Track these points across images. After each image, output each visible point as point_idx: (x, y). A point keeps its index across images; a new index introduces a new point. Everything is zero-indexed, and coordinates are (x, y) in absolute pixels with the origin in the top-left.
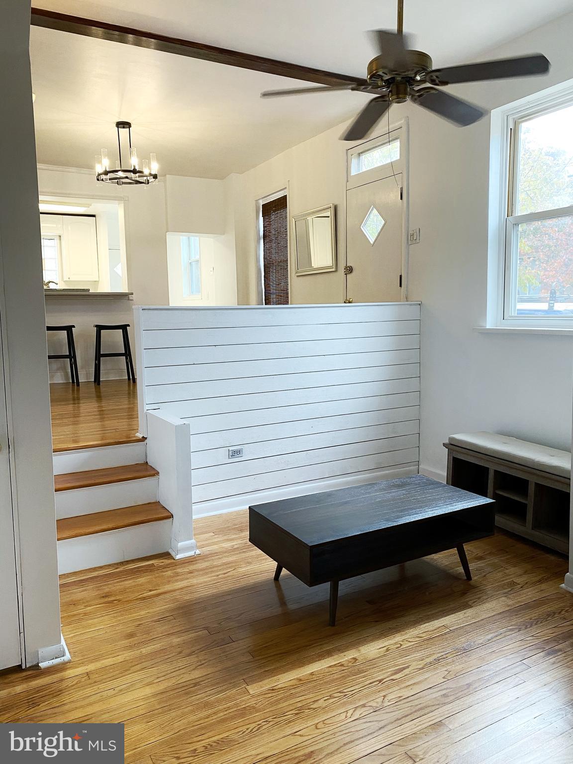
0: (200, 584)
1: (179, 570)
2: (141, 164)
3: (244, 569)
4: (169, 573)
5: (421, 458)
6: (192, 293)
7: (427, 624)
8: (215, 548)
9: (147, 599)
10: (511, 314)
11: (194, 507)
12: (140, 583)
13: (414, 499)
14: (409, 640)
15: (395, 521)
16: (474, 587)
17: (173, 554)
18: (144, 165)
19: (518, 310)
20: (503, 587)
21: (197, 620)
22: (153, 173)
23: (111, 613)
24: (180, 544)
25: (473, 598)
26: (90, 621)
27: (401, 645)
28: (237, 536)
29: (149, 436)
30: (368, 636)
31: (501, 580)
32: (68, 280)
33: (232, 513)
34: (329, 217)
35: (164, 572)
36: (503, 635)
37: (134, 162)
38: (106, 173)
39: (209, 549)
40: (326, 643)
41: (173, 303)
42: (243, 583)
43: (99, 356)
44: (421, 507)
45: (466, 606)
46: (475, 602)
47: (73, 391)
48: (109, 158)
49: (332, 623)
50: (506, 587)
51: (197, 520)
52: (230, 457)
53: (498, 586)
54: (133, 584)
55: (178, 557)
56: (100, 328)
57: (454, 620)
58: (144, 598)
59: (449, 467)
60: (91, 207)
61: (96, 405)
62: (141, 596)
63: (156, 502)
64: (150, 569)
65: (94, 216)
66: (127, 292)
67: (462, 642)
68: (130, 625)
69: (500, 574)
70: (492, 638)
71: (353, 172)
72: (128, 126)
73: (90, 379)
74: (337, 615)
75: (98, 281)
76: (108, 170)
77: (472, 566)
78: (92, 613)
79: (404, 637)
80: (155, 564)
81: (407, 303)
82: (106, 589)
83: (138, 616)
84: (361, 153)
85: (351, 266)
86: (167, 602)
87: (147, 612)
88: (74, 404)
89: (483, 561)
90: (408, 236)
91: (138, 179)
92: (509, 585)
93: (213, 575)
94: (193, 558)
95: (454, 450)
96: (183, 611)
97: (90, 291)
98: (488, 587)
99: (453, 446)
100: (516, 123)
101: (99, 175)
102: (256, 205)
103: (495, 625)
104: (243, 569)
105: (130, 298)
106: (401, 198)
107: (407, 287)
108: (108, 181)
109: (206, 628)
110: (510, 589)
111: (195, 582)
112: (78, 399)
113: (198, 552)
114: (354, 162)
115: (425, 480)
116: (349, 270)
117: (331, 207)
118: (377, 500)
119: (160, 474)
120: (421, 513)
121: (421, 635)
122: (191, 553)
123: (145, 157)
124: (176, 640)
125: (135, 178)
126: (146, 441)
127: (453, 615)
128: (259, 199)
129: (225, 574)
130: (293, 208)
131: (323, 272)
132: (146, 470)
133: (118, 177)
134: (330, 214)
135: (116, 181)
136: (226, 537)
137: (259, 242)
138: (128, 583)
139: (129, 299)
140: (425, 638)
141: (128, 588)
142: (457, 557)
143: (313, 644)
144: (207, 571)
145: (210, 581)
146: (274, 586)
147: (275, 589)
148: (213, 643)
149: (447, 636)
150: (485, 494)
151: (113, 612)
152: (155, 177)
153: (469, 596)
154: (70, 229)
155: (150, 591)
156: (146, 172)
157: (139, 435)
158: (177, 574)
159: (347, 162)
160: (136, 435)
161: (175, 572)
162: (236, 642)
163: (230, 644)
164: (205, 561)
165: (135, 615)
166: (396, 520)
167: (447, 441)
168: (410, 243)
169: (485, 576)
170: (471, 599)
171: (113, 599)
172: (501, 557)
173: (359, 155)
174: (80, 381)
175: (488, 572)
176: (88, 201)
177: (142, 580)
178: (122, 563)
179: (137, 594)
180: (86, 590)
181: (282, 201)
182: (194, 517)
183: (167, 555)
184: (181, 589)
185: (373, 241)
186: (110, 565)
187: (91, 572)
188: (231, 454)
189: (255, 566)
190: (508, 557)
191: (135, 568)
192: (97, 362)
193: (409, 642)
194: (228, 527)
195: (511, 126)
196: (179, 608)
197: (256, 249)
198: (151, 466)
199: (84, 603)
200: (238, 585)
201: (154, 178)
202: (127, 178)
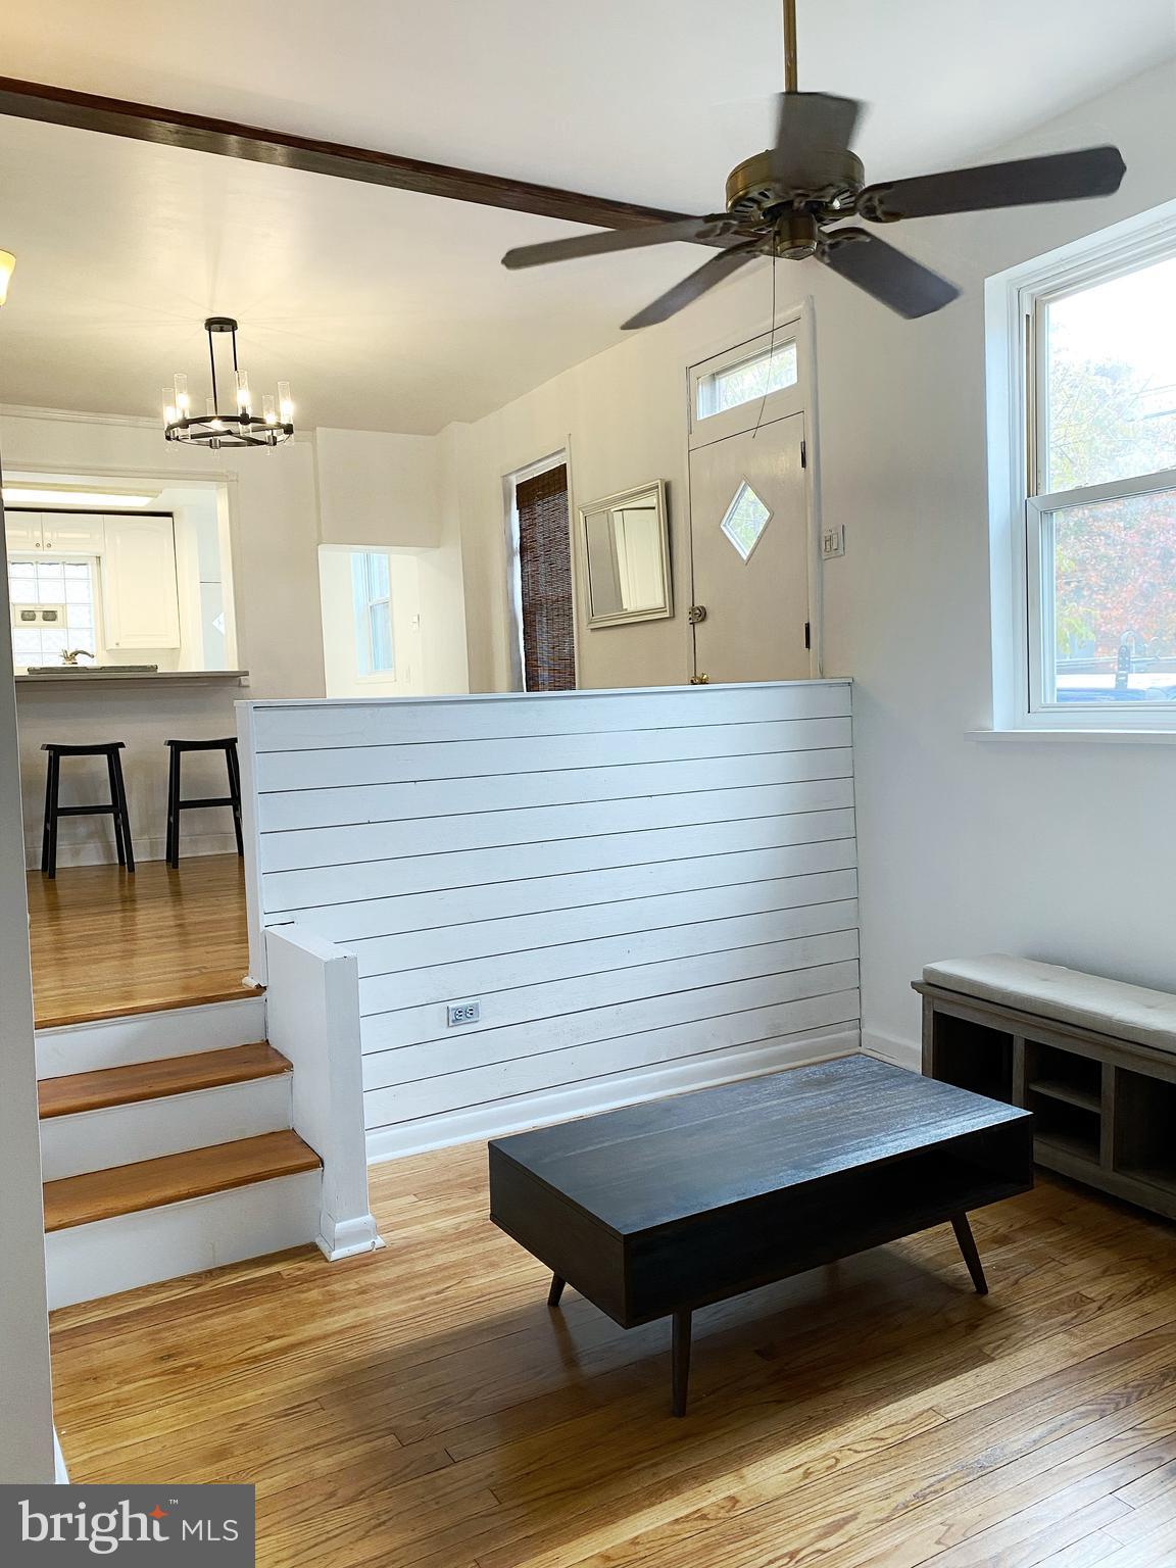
0: (381, 1319)
1: (336, 1287)
2: (259, 403)
3: (483, 1281)
4: (314, 1294)
5: (863, 1013)
6: (376, 667)
7: (895, 1406)
8: (417, 1230)
9: (261, 1360)
10: (1045, 701)
11: (370, 1138)
12: (247, 1320)
13: (853, 1114)
14: (854, 1447)
15: (814, 1169)
16: (995, 1311)
17: (324, 1247)
18: (265, 407)
19: (1058, 690)
20: (1057, 1308)
21: (372, 1410)
22: (284, 422)
23: (176, 1398)
24: (338, 1226)
25: (993, 1337)
26: (130, 1420)
27: (837, 1460)
28: (466, 1202)
29: (271, 984)
30: (759, 1441)
31: (1054, 1290)
32: (115, 647)
33: (456, 1147)
34: (654, 508)
35: (303, 1292)
36: (1067, 1427)
37: (243, 400)
38: (185, 424)
39: (404, 1235)
40: (664, 1461)
41: (332, 694)
42: (480, 1314)
43: (176, 805)
44: (870, 1132)
45: (980, 1358)
46: (998, 1347)
47: (122, 882)
48: (189, 393)
49: (680, 1408)
50: (1065, 1308)
51: (378, 1168)
52: (451, 1024)
53: (1049, 1307)
54: (234, 1323)
55: (336, 1255)
56: (177, 747)
57: (955, 1394)
58: (255, 1359)
59: (926, 1034)
60: (161, 495)
61: (169, 912)
62: (248, 1352)
63: (288, 1131)
64: (271, 1286)
65: (169, 514)
66: (237, 670)
67: (975, 1448)
68: (219, 1428)
69: (1049, 1277)
70: (1042, 1438)
71: (703, 413)
72: (230, 327)
73: (157, 855)
74: (689, 1388)
75: (180, 648)
76: (188, 418)
77: (987, 1260)
78: (133, 1400)
79: (842, 1441)
80: (284, 1274)
81: (824, 681)
82: (171, 1339)
83: (237, 1404)
84: (718, 373)
85: (702, 607)
86: (307, 1366)
87: (259, 1392)
88: (124, 911)
89: (1010, 1246)
90: (819, 542)
91: (251, 435)
92: (1072, 1304)
93: (412, 1295)
94: (368, 1258)
95: (935, 997)
96: (343, 1388)
97: (159, 671)
98: (1027, 1309)
99: (932, 988)
100: (1037, 304)
101: (171, 427)
102: (504, 489)
103: (1048, 1404)
104: (481, 1281)
105: (243, 683)
106: (804, 464)
107: (822, 649)
108: (189, 441)
109: (393, 1431)
110: (1074, 1314)
111: (371, 1314)
112: (133, 901)
113: (380, 1242)
114: (703, 393)
115: (876, 1068)
116: (699, 615)
117: (657, 487)
118: (774, 1118)
119: (295, 1068)
120: (870, 1147)
121: (882, 1434)
122: (364, 1246)
123: (265, 390)
124: (323, 1463)
125: (247, 431)
126: (266, 994)
127: (952, 1381)
128: (510, 474)
129: (438, 1293)
130: (580, 490)
131: (644, 621)
132: (266, 1059)
133: (210, 430)
134: (655, 500)
135: (208, 439)
136: (443, 1206)
137: (510, 562)
138: (219, 1323)
139: (240, 685)
140: (890, 1441)
141: (221, 1334)
142: (953, 1236)
143: (635, 1464)
144: (399, 1287)
145: (405, 1313)
146: (550, 1320)
147: (551, 1326)
148: (407, 1467)
149: (940, 1435)
150: (1005, 1096)
151: (180, 1396)
152: (289, 430)
153: (985, 1332)
154: (118, 542)
155: (271, 1339)
156: (270, 419)
157: (251, 982)
158: (332, 1297)
159: (689, 392)
160: (243, 981)
161: (328, 1291)
162: (460, 1465)
163: (448, 1469)
164: (396, 1264)
165: (231, 1403)
166: (816, 1166)
167: (919, 978)
168: (824, 558)
169: (1016, 1282)
170: (988, 1339)
171: (185, 1361)
172: (1050, 1236)
173: (714, 379)
174: (135, 861)
175: (1023, 1274)
176: (157, 483)
177: (252, 1313)
178: (210, 1274)
179: (238, 1349)
180: (123, 1343)
181: (556, 477)
182: (370, 1160)
183: (311, 1251)
184: (340, 1332)
185: (748, 553)
186: (182, 1279)
187: (139, 1296)
188: (452, 1017)
189: (505, 1272)
190: (1063, 1236)
191: (236, 1285)
192: (172, 819)
193: (856, 1452)
194: (449, 1180)
195: (1027, 309)
196: (333, 1381)
197: (506, 577)
198: (276, 1051)
199: (116, 1375)
200: (466, 1320)
201: (286, 432)
202: (229, 433)
